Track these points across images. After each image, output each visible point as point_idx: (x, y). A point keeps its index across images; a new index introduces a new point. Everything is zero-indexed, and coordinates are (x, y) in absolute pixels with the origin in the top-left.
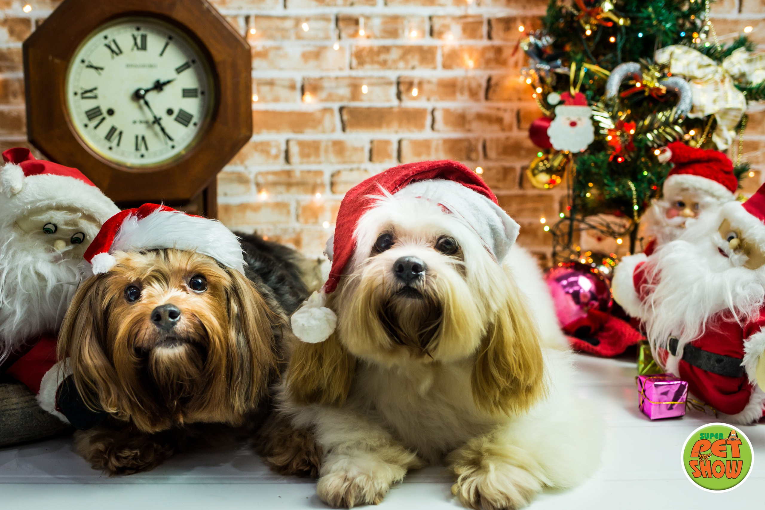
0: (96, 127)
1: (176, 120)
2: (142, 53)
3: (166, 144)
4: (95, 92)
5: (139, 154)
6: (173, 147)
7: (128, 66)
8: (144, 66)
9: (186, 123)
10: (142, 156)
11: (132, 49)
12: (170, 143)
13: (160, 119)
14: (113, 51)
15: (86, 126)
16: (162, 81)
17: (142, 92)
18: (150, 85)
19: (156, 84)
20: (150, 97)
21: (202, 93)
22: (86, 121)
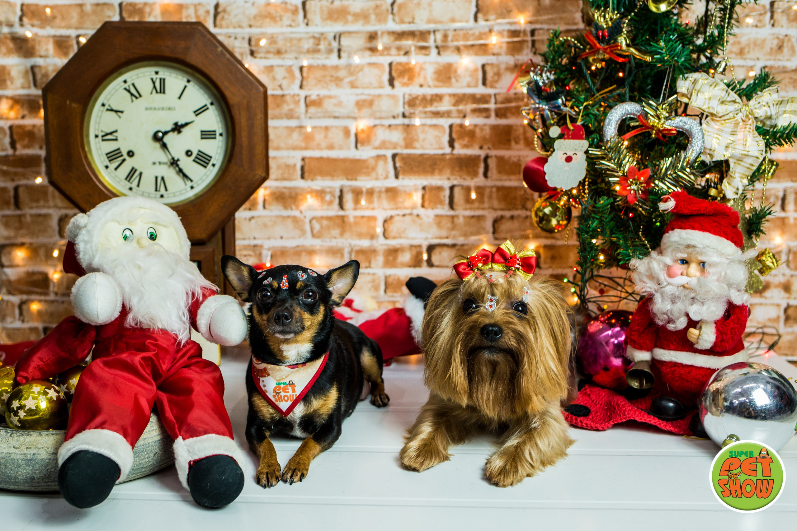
0: (116, 169)
1: (194, 161)
2: (160, 97)
3: (186, 185)
4: (115, 134)
5: (158, 194)
6: (193, 187)
7: (147, 109)
8: (162, 109)
9: (205, 165)
10: (162, 196)
11: (151, 93)
12: (189, 184)
13: (178, 160)
14: (132, 95)
15: (107, 167)
16: (179, 124)
17: (160, 135)
18: (169, 127)
19: (174, 126)
20: (168, 139)
21: (221, 135)
22: (107, 162)
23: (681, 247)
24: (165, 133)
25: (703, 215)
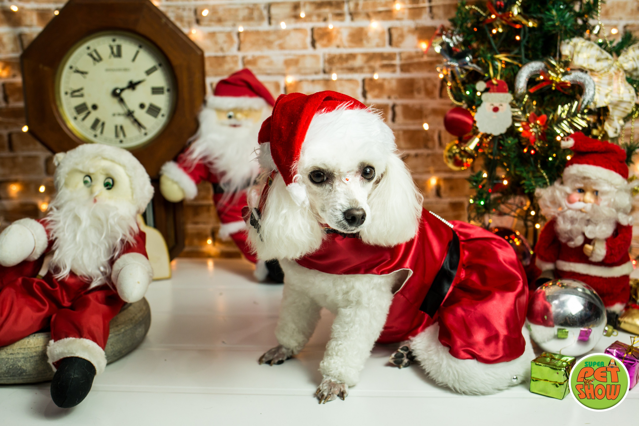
0: (83, 120)
2: (117, 60)
5: (118, 140)
6: (146, 134)
8: (119, 70)
10: (121, 142)
11: (110, 57)
12: (143, 131)
15: (75, 119)
16: (134, 81)
17: (118, 91)
18: (125, 84)
19: (129, 84)
20: (126, 95)
21: (168, 90)
22: (75, 114)
23: (579, 179)
24: (122, 90)
25: (596, 152)
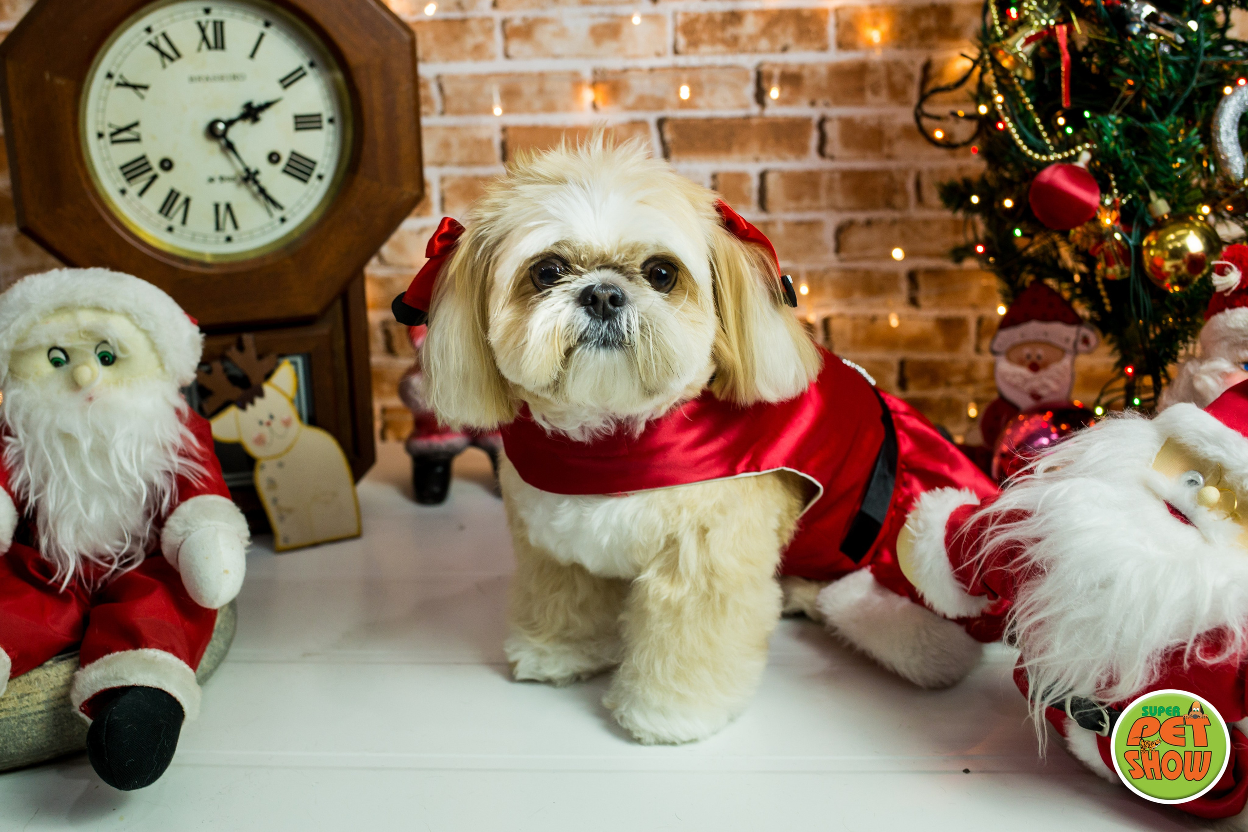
0: (141, 194)
1: (284, 171)
2: (216, 54)
3: (271, 215)
4: (134, 129)
5: (222, 236)
6: (283, 220)
7: (192, 79)
8: (221, 78)
9: (305, 177)
10: (229, 239)
11: (200, 49)
12: (277, 213)
13: (256, 171)
14: (164, 54)
15: (123, 192)
16: (256, 104)
17: (221, 126)
18: (235, 111)
19: (245, 110)
20: (236, 134)
21: (331, 121)
22: (123, 183)
24: (230, 123)
